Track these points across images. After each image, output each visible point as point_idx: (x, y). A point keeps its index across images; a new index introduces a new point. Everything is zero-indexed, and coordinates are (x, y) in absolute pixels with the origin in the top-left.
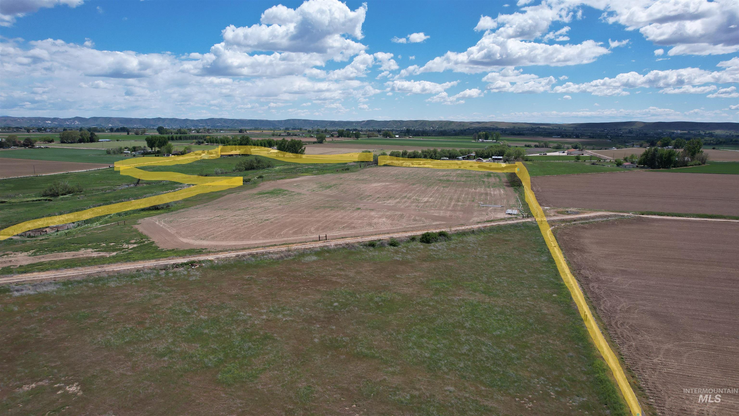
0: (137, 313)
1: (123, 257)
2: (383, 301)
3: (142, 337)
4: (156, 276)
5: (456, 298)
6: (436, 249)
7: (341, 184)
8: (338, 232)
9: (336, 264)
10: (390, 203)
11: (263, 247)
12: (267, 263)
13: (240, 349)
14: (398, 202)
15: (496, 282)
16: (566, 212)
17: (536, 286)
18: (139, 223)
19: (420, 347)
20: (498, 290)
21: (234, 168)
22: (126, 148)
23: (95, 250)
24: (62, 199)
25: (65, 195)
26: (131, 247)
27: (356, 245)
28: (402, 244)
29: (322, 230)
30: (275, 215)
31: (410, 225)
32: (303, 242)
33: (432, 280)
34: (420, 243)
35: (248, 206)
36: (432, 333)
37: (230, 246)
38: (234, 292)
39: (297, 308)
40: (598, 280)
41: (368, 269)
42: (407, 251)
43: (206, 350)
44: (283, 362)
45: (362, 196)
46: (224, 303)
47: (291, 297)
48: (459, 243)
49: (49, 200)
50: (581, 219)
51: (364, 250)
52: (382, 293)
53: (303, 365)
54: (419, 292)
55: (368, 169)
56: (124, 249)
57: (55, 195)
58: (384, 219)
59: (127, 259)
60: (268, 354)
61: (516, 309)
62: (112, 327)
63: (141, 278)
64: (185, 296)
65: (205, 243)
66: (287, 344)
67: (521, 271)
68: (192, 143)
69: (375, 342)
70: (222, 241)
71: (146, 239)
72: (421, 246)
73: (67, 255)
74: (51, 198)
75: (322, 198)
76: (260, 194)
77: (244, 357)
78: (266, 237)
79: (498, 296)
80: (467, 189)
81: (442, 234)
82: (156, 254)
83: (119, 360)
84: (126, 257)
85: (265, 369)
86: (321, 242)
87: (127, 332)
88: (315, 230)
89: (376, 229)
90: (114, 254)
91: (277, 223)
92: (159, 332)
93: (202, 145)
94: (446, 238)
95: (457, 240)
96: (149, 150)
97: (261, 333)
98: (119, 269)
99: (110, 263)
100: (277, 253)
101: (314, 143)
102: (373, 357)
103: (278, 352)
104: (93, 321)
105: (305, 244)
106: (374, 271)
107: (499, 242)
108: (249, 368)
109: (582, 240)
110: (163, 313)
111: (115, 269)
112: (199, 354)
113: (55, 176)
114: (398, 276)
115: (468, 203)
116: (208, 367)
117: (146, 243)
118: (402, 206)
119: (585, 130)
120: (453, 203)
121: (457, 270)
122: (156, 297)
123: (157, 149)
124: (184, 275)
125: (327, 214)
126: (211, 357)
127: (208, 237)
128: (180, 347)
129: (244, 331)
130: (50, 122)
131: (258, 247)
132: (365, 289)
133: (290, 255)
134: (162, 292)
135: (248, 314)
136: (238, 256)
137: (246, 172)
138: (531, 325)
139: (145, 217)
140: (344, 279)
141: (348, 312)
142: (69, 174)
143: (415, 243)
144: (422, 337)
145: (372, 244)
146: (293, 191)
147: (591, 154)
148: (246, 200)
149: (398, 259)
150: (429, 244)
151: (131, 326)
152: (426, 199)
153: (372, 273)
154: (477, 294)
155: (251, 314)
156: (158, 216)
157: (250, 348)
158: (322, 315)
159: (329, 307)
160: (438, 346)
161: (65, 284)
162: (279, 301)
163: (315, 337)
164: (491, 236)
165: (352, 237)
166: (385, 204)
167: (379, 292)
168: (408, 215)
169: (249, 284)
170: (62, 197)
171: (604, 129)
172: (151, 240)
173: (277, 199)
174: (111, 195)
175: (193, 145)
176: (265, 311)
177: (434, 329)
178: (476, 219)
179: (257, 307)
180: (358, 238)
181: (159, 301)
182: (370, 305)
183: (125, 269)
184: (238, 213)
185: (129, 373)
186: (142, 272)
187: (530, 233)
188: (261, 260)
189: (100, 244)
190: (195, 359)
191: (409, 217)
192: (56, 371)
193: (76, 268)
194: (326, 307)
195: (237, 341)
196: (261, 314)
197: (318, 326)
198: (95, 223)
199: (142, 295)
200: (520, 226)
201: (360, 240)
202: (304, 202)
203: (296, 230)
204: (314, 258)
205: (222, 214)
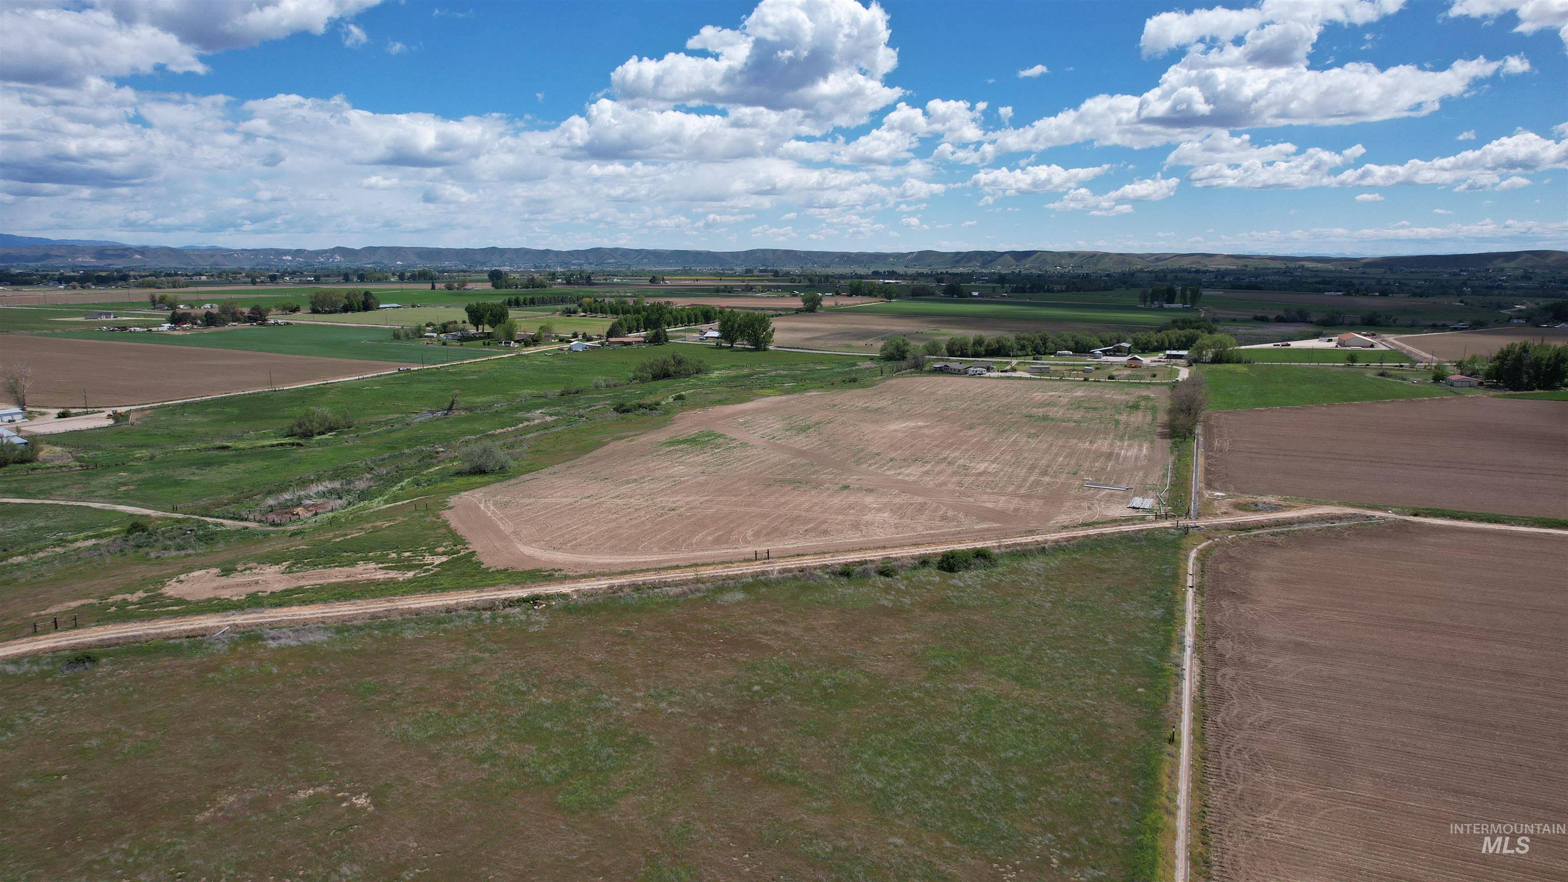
0: (446, 688)
1: (424, 583)
2: (837, 686)
3: (453, 729)
4: (476, 621)
5: (961, 687)
6: (961, 584)
7: (830, 422)
8: (793, 541)
9: (774, 610)
10: (909, 475)
11: (655, 569)
12: (657, 604)
13: (595, 757)
14: (927, 473)
15: (1046, 659)
16: (1253, 506)
17: (1114, 671)
18: (451, 505)
19: (872, 769)
20: (1041, 674)
21: (631, 375)
22: (428, 325)
23: (381, 565)
24: (319, 444)
25: (324, 433)
26: (438, 560)
27: (819, 572)
28: (903, 573)
29: (768, 534)
30: (690, 499)
31: (931, 528)
32: (727, 563)
33: (933, 649)
34: (934, 572)
35: (644, 473)
36: (900, 748)
37: (601, 565)
38: (597, 657)
39: (693, 691)
40: (1241, 662)
41: (828, 622)
42: (907, 587)
43: (545, 755)
44: (656, 783)
45: (861, 454)
46: (579, 677)
47: (686, 671)
48: (1010, 573)
49: (299, 445)
50: (1278, 523)
51: (830, 582)
52: (839, 672)
53: (684, 789)
54: (902, 671)
55: (894, 381)
56: (426, 565)
57: (308, 435)
58: (886, 515)
59: (429, 586)
60: (635, 767)
61: (1059, 713)
62: (410, 710)
63: (452, 624)
64: (519, 662)
65: (560, 557)
66: (667, 752)
67: (1101, 637)
68: (554, 313)
69: (804, 757)
70: (590, 554)
71: (462, 546)
72: (934, 576)
73: (337, 575)
74: (300, 441)
75: (785, 456)
76: (671, 443)
77: (600, 770)
78: (664, 549)
79: (1038, 686)
80: (1075, 441)
81: (980, 554)
82: (477, 578)
83: (420, 764)
84: (429, 583)
85: (628, 791)
86: (758, 562)
87: (431, 719)
88: (753, 535)
89: (864, 536)
90: (410, 574)
91: (689, 517)
92: (478, 723)
93: (574, 318)
94: (987, 563)
95: (1007, 566)
96: (472, 330)
97: (631, 733)
98: (418, 606)
99: (405, 593)
100: (676, 584)
101: (798, 311)
102: (794, 783)
103: (650, 765)
104: (381, 698)
105: (729, 567)
106: (837, 626)
107: (1085, 574)
108: (604, 788)
109: (1253, 573)
110: (484, 689)
111: (412, 606)
112: (534, 762)
113: (305, 390)
114: (875, 639)
115: (1063, 478)
116: (545, 784)
117: (462, 553)
118: (931, 483)
119: (1411, 272)
120: (1032, 478)
121: (985, 631)
122: (476, 661)
123: (488, 329)
124: (521, 621)
125: (783, 500)
126: (551, 768)
127: (566, 544)
128: (508, 748)
129: (605, 729)
130: (290, 258)
131: (648, 570)
132: (812, 661)
133: (698, 590)
134: (484, 652)
135: (614, 699)
136: (611, 587)
137: (653, 384)
138: (1072, 743)
139: (462, 491)
140: (782, 640)
141: (773, 702)
142: (328, 386)
143: (926, 570)
144: (881, 754)
145: (846, 572)
146: (734, 436)
147: (1393, 344)
148: (643, 458)
149: (886, 603)
150: (952, 574)
151: (436, 710)
152: (982, 467)
153: (832, 631)
154: (1002, 681)
155: (618, 699)
156: (484, 489)
157: (609, 756)
158: (730, 707)
159: (745, 693)
160: (903, 771)
161: (339, 631)
162: (666, 677)
163: (712, 744)
164: (1076, 559)
165: (815, 554)
166: (900, 477)
167: (833, 669)
168: (935, 505)
169: (623, 644)
170: (318, 438)
171: (1461, 270)
172: (470, 547)
173: (699, 459)
174: (401, 434)
175: (557, 316)
176: (642, 694)
177: (905, 741)
178: (1063, 519)
179: (631, 687)
180: (827, 556)
181: (479, 669)
182: (812, 693)
183: (427, 607)
184: (624, 489)
185: (434, 785)
186: (454, 613)
187: (1155, 555)
188: (649, 597)
189: (388, 555)
190: (527, 769)
191: (936, 510)
192: (337, 773)
193: (352, 602)
194: (741, 692)
195: (592, 742)
196: (635, 699)
197: (720, 725)
198: (377, 500)
199: (454, 656)
200: (1140, 540)
201: (828, 560)
202: (747, 468)
203: (720, 536)
204: (740, 596)
205: (596, 491)
